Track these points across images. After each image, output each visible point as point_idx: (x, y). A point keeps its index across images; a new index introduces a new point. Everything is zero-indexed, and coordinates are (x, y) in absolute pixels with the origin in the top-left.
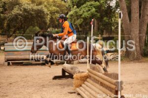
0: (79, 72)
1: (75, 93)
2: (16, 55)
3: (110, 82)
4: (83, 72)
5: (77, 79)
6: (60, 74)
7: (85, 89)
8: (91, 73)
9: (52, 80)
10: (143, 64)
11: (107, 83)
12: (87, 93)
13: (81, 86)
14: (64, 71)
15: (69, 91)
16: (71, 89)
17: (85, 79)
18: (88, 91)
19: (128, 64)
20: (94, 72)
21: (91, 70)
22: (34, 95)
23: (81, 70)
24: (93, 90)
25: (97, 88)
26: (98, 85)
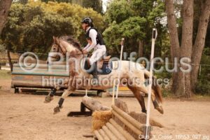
0: (102, 109)
1: (92, 137)
2: (26, 79)
3: (135, 126)
4: (106, 109)
5: (97, 118)
6: (78, 109)
7: (106, 134)
8: (115, 111)
9: (66, 117)
10: (193, 103)
11: (132, 128)
12: (106, 138)
13: (101, 128)
14: (83, 106)
15: (85, 134)
16: (88, 131)
17: (107, 118)
18: (108, 136)
19: (172, 103)
20: (119, 110)
21: (116, 107)
22: (37, 136)
23: (104, 107)
24: (114, 134)
25: (120, 132)
26: (121, 129)
